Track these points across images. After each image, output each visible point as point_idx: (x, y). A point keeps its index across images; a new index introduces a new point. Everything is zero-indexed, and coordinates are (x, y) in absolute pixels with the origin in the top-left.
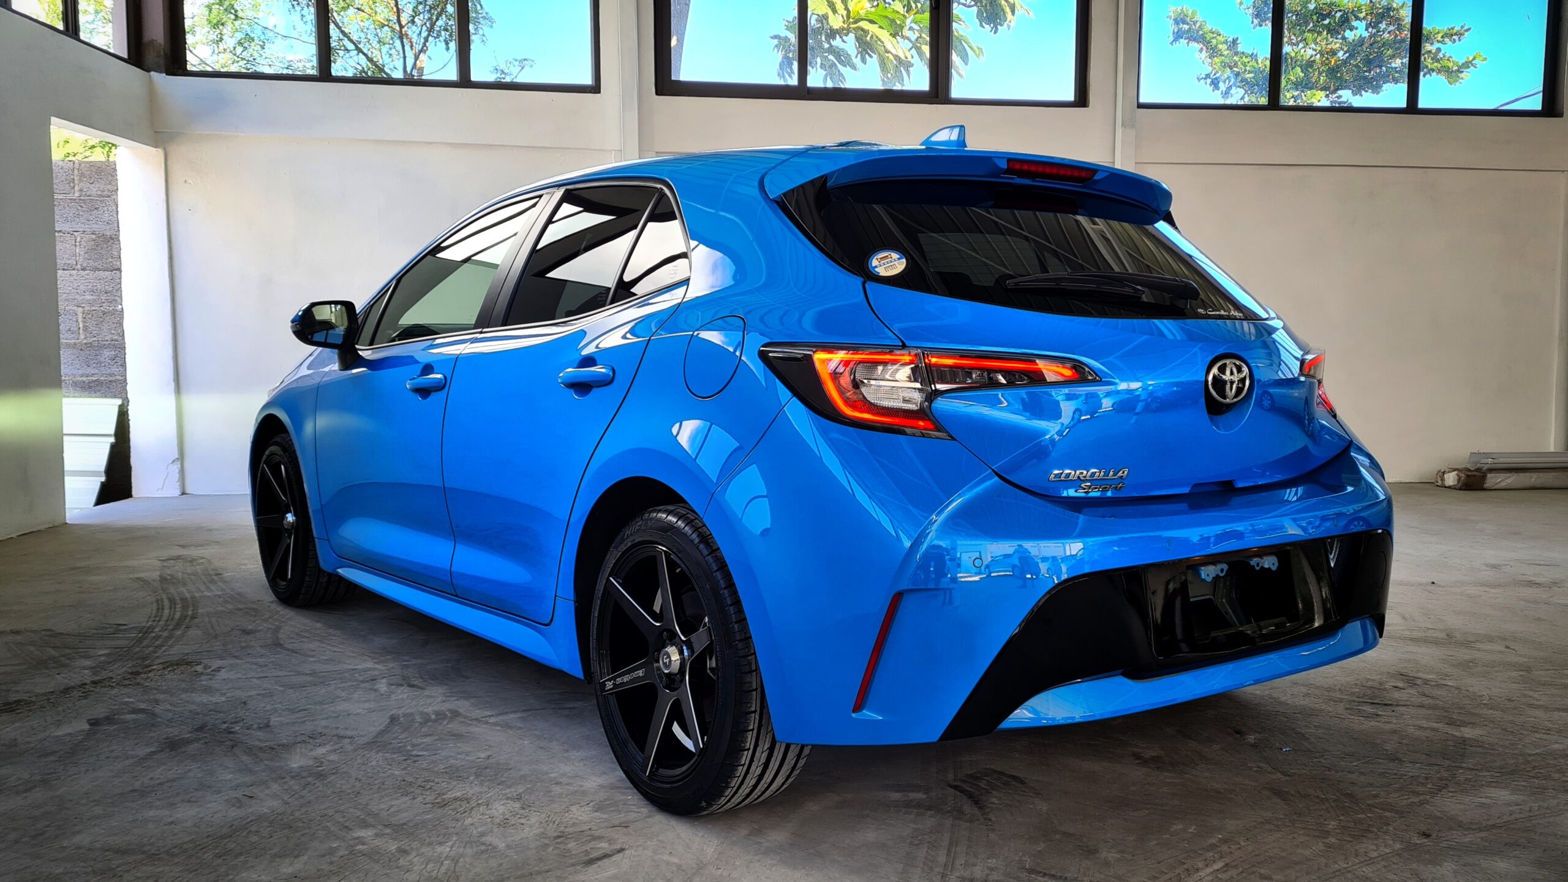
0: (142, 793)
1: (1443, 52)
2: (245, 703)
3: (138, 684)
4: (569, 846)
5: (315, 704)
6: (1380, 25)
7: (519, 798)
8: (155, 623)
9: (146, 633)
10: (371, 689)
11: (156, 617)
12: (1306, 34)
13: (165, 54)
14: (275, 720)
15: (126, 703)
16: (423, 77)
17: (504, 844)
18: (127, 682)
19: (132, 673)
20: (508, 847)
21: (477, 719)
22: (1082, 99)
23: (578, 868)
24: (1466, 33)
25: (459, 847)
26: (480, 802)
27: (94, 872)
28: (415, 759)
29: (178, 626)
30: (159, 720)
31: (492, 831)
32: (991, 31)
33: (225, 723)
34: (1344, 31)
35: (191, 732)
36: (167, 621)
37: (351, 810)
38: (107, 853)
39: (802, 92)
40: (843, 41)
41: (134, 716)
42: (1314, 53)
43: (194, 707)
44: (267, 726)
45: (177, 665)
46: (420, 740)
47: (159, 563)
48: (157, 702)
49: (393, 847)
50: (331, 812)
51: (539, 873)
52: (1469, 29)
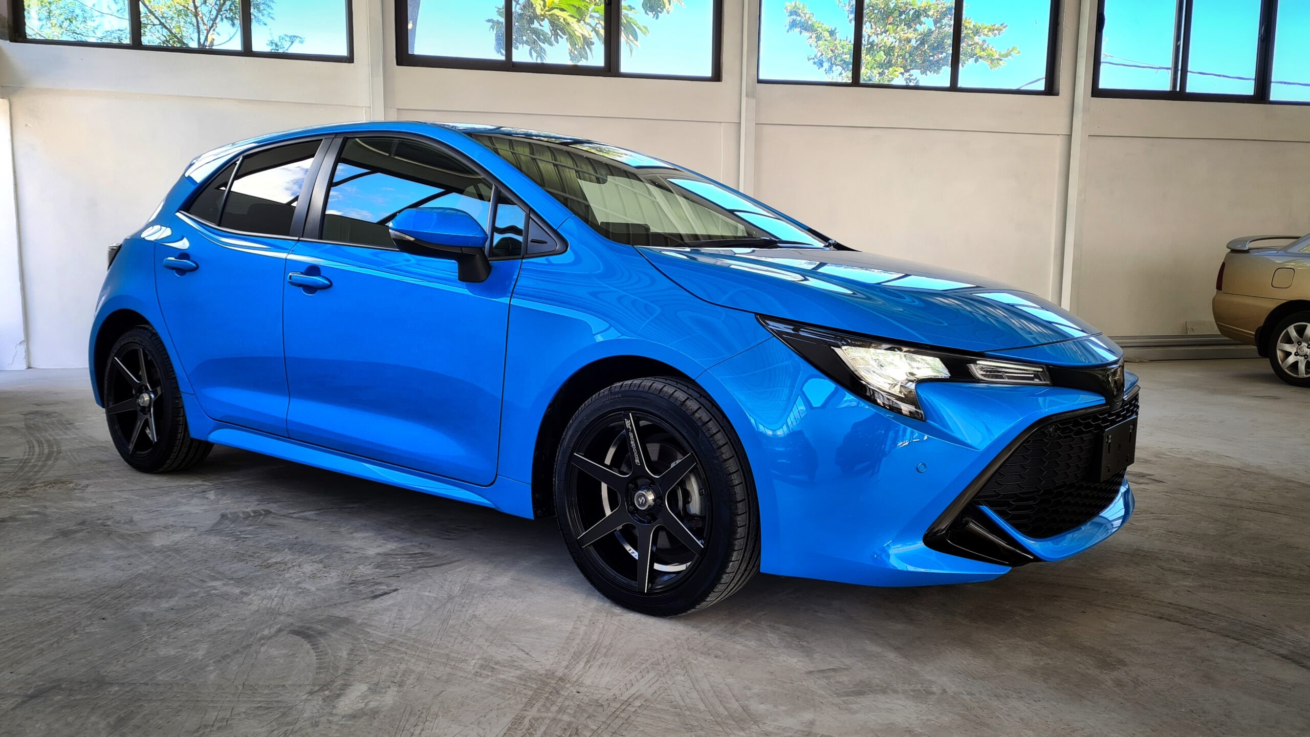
0: (50, 562)
1: (987, 43)
2: (111, 507)
3: (28, 496)
4: (360, 588)
5: (164, 507)
6: (943, 21)
7: (321, 562)
8: (30, 457)
9: (25, 463)
10: (204, 497)
11: (30, 452)
12: (888, 26)
13: (9, 25)
14: (136, 517)
15: (22, 508)
16: (214, 48)
17: (314, 588)
18: (20, 495)
19: (22, 489)
20: (318, 589)
21: (284, 515)
22: (717, 76)
23: (368, 600)
24: (1004, 29)
25: (284, 590)
26: (294, 564)
27: (28, 609)
28: (244, 539)
29: (48, 458)
30: (50, 518)
31: (305, 581)
32: (653, 17)
33: (100, 519)
34: (915, 25)
35: (76, 526)
36: (39, 455)
37: (203, 571)
38: (34, 598)
39: (509, 66)
40: (540, 25)
41: (30, 516)
42: (895, 40)
43: (73, 510)
44: (132, 521)
45: (54, 483)
46: (244, 529)
47: (22, 416)
48: (45, 507)
49: (237, 591)
50: (189, 572)
51: (341, 604)
52: (1006, 26)
